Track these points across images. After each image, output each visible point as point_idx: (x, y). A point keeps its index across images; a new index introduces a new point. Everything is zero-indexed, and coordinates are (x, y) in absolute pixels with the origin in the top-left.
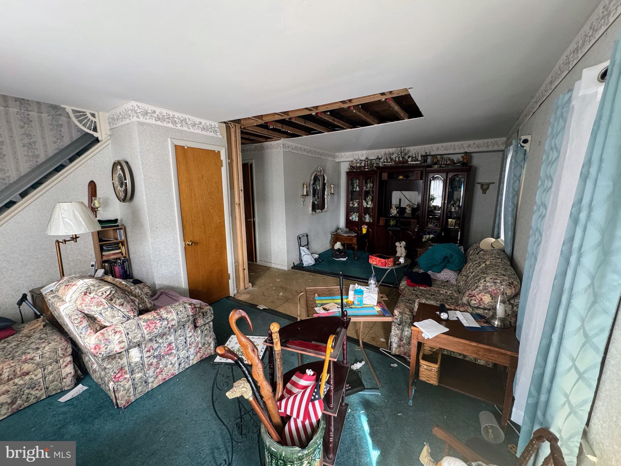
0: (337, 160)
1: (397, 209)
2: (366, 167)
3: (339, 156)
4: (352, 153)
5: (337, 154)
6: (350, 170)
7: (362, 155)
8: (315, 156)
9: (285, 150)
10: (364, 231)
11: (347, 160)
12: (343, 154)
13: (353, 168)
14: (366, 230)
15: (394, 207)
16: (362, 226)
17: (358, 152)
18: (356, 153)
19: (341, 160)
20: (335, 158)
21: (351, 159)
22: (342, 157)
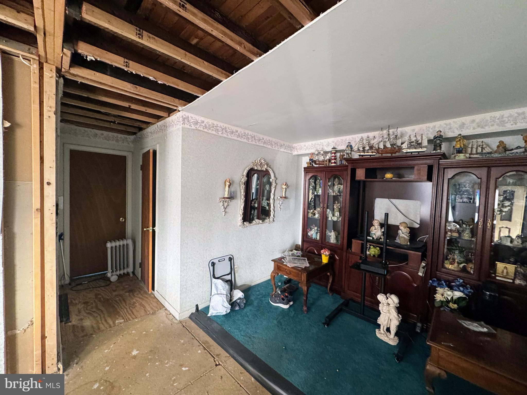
0: (295, 153)
1: (381, 228)
2: (333, 161)
3: (298, 147)
4: (314, 142)
5: (294, 145)
6: (309, 165)
7: (328, 145)
8: (254, 143)
9: (186, 126)
10: (325, 260)
11: (307, 152)
12: (302, 144)
13: (315, 162)
14: (327, 258)
15: (376, 223)
16: (322, 251)
17: (322, 141)
18: (319, 142)
19: (300, 153)
20: (291, 150)
21: (313, 151)
22: (301, 149)
